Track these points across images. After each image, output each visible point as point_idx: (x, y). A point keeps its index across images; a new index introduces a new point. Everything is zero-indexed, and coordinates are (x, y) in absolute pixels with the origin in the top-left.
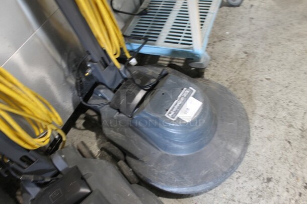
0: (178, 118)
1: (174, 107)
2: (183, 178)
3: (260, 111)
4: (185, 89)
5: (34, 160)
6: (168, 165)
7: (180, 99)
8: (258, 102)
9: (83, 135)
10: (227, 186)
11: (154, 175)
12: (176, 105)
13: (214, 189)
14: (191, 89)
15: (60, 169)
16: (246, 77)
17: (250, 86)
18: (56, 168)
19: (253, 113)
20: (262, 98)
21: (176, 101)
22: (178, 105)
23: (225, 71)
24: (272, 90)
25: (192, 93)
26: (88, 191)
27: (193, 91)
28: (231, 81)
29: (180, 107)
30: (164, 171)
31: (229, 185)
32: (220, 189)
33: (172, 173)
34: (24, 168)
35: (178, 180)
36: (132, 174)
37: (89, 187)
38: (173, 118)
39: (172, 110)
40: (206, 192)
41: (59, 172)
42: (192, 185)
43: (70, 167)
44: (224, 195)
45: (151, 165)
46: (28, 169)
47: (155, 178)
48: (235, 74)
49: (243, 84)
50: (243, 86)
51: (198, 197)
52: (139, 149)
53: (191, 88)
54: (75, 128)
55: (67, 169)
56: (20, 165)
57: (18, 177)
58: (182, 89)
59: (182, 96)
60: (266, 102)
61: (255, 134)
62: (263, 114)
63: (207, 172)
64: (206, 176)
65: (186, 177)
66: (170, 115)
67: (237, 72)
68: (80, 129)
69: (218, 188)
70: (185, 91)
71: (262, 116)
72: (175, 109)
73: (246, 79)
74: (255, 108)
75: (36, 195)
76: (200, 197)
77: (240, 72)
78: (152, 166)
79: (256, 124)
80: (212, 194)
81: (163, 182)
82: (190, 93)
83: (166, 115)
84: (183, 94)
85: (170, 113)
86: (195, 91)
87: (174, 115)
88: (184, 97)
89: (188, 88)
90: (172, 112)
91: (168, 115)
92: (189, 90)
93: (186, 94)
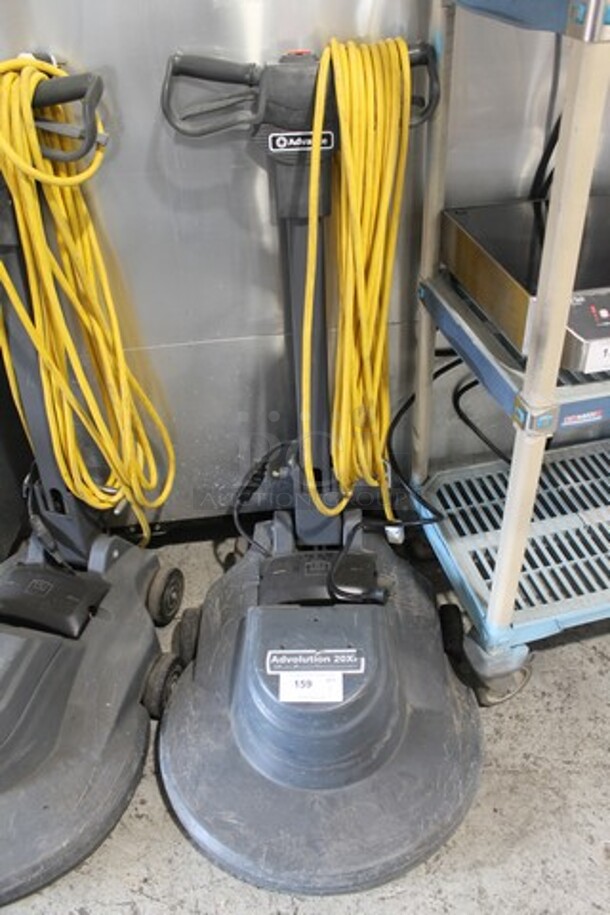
0: (277, 678)
1: (297, 655)
2: (197, 783)
3: (492, 881)
4: (354, 651)
5: (67, 511)
6: (209, 740)
7: (324, 655)
8: (518, 862)
9: (208, 568)
10: (248, 898)
11: (178, 729)
12: (305, 656)
13: (225, 875)
14: (359, 661)
15: (91, 566)
16: (574, 797)
17: (551, 819)
18: (87, 557)
19: (477, 865)
20: (538, 868)
21: (313, 651)
22: (305, 661)
23: (552, 738)
24: (581, 882)
25: (354, 669)
26: (76, 630)
27: (358, 668)
28: (532, 767)
29: (302, 667)
30: (193, 741)
31: (252, 902)
32: (232, 888)
33: (197, 756)
34: (47, 509)
35: (188, 777)
36: (157, 690)
37: (82, 629)
38: (272, 669)
39: (288, 656)
40: (211, 860)
41: (84, 568)
42: (193, 809)
43: (104, 578)
44: (222, 903)
45: (195, 708)
46: (51, 515)
47: (174, 735)
48: (559, 765)
49: (546, 800)
50: (540, 804)
51: (193, 850)
52: (211, 669)
53: (363, 660)
54: (215, 546)
55: (97, 575)
56: (44, 498)
57: (30, 512)
58: (349, 647)
59: (332, 656)
60: (533, 884)
61: (420, 899)
62: (490, 892)
63: (235, 822)
64: (227, 827)
65: (203, 788)
66: (275, 659)
67: (569, 767)
68: (217, 555)
69: (233, 882)
70: (346, 655)
71: (481, 891)
72: (295, 660)
73: (564, 798)
74: (493, 865)
75: (33, 562)
76: (195, 855)
77: (578, 773)
78: (193, 713)
79: (448, 888)
80: (213, 876)
81: (171, 752)
82: (350, 666)
83: (270, 653)
84: (339, 654)
85: (280, 656)
86: (362, 671)
87: (280, 666)
88: (333, 659)
89: (358, 655)
90: (283, 660)
91: (272, 655)
92: (356, 660)
93: (343, 659)
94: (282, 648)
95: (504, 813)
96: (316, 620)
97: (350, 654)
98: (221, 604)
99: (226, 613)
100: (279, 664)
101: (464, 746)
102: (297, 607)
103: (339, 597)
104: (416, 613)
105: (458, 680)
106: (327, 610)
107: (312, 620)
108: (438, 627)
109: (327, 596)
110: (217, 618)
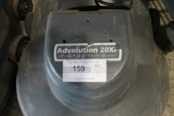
0: (61, 63)
1: (75, 47)
4: (114, 44)
7: (93, 47)
11: (23, 74)
21: (86, 44)
22: (80, 51)
25: (114, 58)
38: (58, 58)
39: (68, 48)
53: (120, 51)
58: (111, 41)
59: (99, 47)
66: (60, 50)
70: (109, 47)
82: (112, 55)
83: (57, 46)
84: (104, 47)
85: (63, 48)
86: (120, 59)
87: (63, 56)
88: (99, 50)
89: (117, 47)
90: (66, 51)
91: (58, 47)
92: (115, 50)
93: (107, 50)
94: (64, 42)
95: (172, 107)
96: (88, 21)
97: (111, 46)
98: (42, 9)
99: (43, 14)
100: (62, 54)
101: (162, 84)
102: (77, 11)
103: (101, 5)
104: (140, 14)
105: (158, 48)
106: (94, 13)
107: (85, 21)
108: (150, 21)
109: (94, 4)
110: (40, 18)
